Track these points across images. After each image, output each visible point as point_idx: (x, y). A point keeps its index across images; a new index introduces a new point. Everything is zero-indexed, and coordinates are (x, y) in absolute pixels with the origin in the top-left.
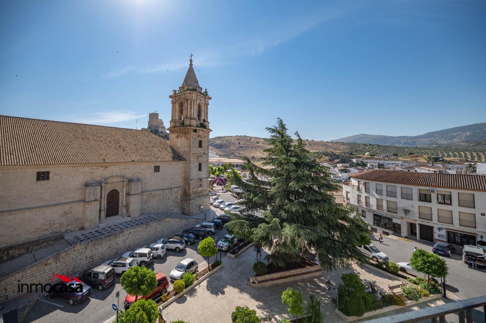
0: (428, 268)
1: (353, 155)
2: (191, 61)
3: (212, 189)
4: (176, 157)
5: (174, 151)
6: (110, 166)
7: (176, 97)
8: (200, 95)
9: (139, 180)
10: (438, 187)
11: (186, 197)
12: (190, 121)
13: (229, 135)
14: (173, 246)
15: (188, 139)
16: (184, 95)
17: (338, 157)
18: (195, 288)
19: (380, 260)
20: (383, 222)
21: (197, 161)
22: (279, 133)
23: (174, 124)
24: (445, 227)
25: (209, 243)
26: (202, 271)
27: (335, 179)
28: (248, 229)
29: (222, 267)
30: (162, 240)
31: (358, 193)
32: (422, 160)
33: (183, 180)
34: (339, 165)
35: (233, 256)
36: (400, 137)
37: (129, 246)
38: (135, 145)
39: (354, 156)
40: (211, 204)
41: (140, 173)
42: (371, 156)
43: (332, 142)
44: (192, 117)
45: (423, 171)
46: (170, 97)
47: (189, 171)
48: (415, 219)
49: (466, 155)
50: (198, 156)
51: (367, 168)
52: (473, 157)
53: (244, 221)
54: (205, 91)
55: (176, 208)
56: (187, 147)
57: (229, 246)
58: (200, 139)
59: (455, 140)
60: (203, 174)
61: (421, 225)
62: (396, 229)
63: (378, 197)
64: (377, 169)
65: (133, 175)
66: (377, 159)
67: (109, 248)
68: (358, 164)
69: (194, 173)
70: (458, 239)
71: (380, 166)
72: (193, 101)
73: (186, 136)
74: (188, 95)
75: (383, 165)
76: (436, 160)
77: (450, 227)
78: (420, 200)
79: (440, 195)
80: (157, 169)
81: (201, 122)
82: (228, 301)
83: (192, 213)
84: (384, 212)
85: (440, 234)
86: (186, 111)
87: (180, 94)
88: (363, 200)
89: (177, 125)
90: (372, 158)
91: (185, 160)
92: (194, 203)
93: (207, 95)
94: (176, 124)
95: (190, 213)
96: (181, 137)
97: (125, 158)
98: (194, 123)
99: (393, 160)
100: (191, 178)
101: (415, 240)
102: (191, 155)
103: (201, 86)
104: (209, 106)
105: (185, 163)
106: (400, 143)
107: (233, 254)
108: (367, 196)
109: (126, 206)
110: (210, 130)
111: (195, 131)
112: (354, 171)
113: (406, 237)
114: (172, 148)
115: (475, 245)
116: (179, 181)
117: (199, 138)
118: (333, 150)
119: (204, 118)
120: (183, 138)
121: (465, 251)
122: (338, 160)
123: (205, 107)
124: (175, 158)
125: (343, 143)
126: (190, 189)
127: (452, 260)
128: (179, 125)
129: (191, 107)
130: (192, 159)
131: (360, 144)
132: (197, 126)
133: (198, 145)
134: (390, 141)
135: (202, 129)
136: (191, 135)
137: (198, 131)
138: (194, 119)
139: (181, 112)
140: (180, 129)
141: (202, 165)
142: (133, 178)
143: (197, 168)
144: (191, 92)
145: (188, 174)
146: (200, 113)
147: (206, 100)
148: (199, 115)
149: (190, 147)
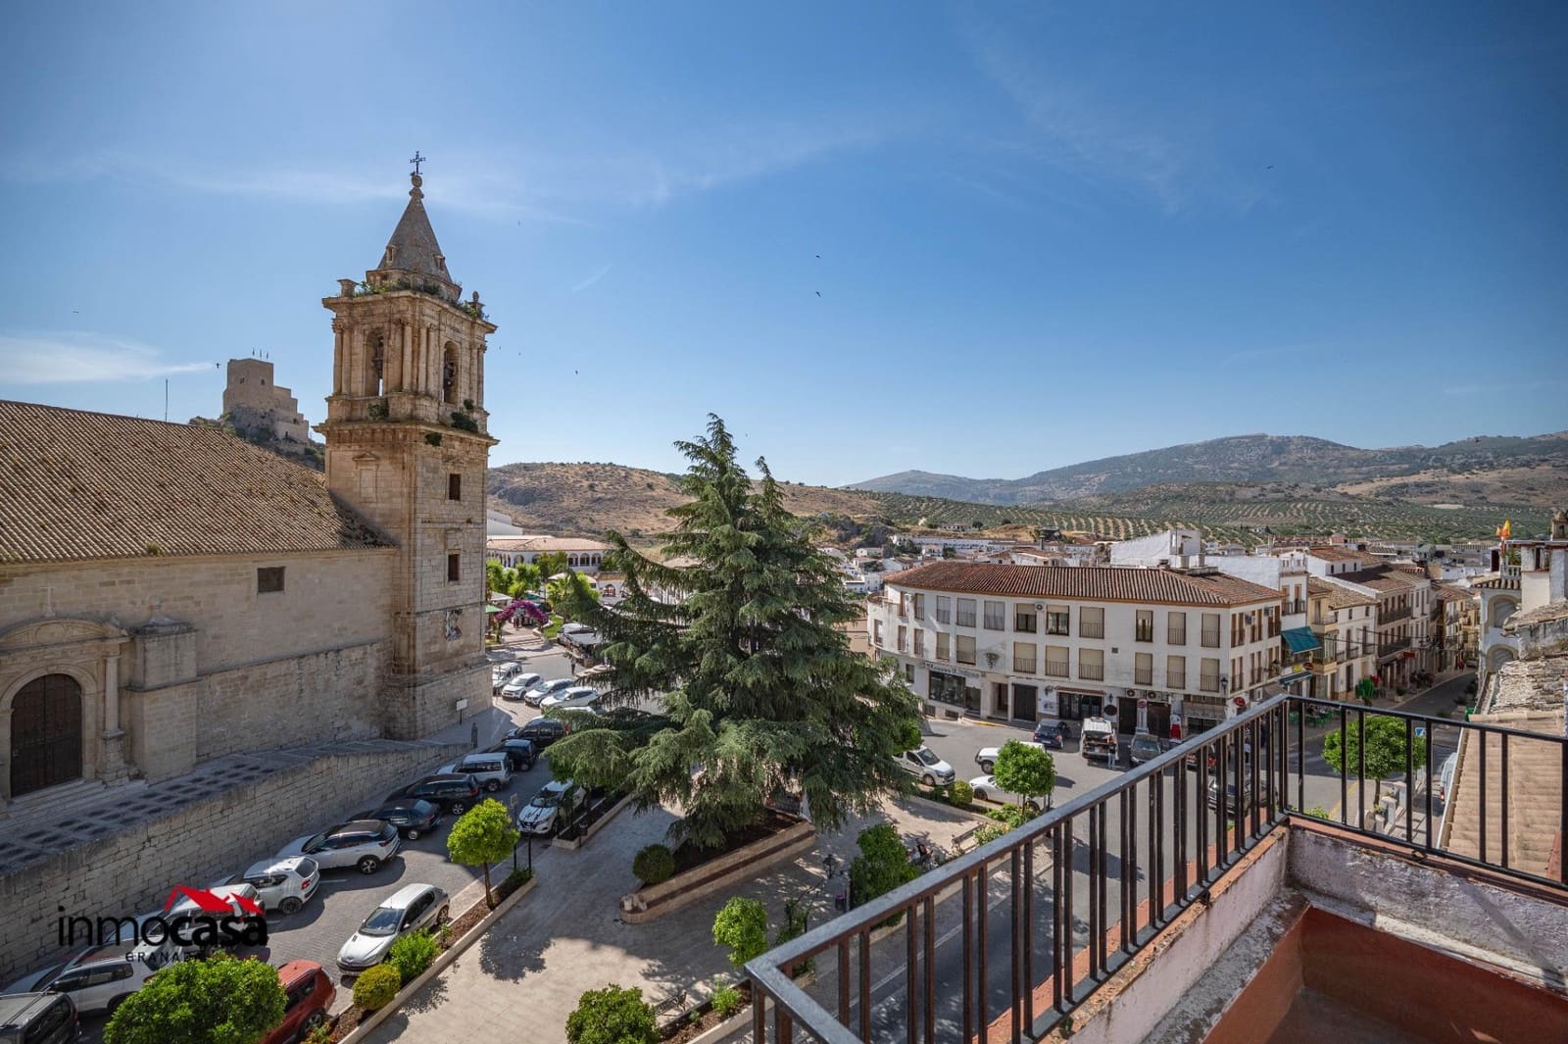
0: (1024, 779)
1: (892, 524)
2: (416, 179)
3: (498, 642)
4: (358, 532)
5: (345, 510)
7: (352, 306)
8: (452, 310)
9: (185, 627)
10: (1051, 596)
11: (399, 676)
13: (558, 461)
14: (350, 855)
15: (404, 468)
16: (386, 305)
17: (858, 530)
18: (440, 976)
19: (940, 782)
20: (948, 688)
21: (442, 547)
22: (713, 458)
23: (348, 409)
24: (1055, 684)
25: (489, 819)
26: (464, 916)
27: (851, 591)
28: (619, 754)
29: (535, 887)
30: (303, 841)
31: (899, 622)
32: (1026, 537)
33: (387, 617)
34: (862, 552)
35: (572, 845)
36: (988, 481)
37: (142, 892)
38: (162, 485)
39: (894, 528)
40: (496, 692)
41: (188, 598)
42: (931, 526)
43: (847, 490)
44: (422, 388)
45: (1025, 563)
46: (328, 303)
47: (412, 581)
48: (1008, 673)
49: (1096, 522)
50: (446, 531)
51: (920, 558)
52: (1107, 528)
53: (606, 730)
54: (471, 300)
55: (358, 719)
56: (402, 495)
57: (558, 818)
58: (451, 469)
59: (1082, 492)
60: (467, 589)
61: (1016, 687)
62: (970, 702)
63: (939, 628)
64: (940, 559)
65: (151, 608)
66: (943, 535)
67: (33, 921)
68: (902, 549)
69: (431, 589)
70: (1075, 709)
71: (948, 552)
72: (424, 332)
73: (398, 456)
74: (404, 305)
75: (952, 550)
76: (1049, 536)
77: (1065, 683)
78: (1018, 629)
79: (1052, 614)
80: (271, 580)
81: (458, 411)
82: (553, 986)
83: (424, 729)
84: (951, 666)
85: (1046, 703)
86: (397, 363)
87: (370, 298)
88: (909, 638)
89: (358, 414)
90: (931, 533)
91: (392, 543)
92: (431, 696)
93: (480, 315)
94: (352, 409)
95: (416, 732)
96: (378, 458)
97: (108, 537)
98: (429, 410)
99: (972, 537)
100: (418, 609)
101: (1004, 721)
102: (419, 525)
103: (455, 278)
105: (394, 555)
106: (988, 495)
107: (572, 840)
108: (919, 627)
109: (120, 738)
110: (491, 438)
111: (434, 440)
112: (894, 567)
113: (989, 718)
114: (335, 499)
115: (1099, 715)
116: (368, 619)
117: (449, 466)
118: (848, 513)
119: (467, 397)
120: (386, 465)
121: (1086, 732)
122: (859, 539)
123: (472, 358)
124: (350, 537)
125: (871, 492)
126: (414, 647)
127: (1064, 754)
128: (366, 413)
129: (415, 353)
130: (420, 540)
131: (908, 497)
132: (442, 424)
133: (443, 490)
134: (968, 492)
135: (462, 436)
136: (418, 452)
137: (444, 442)
138: (432, 397)
139: (377, 366)
140: (374, 431)
141: (461, 561)
142: (153, 620)
143: (440, 573)
144: (418, 296)
145: (405, 594)
146: (451, 375)
147: (478, 333)
148: (449, 384)
149: (415, 498)
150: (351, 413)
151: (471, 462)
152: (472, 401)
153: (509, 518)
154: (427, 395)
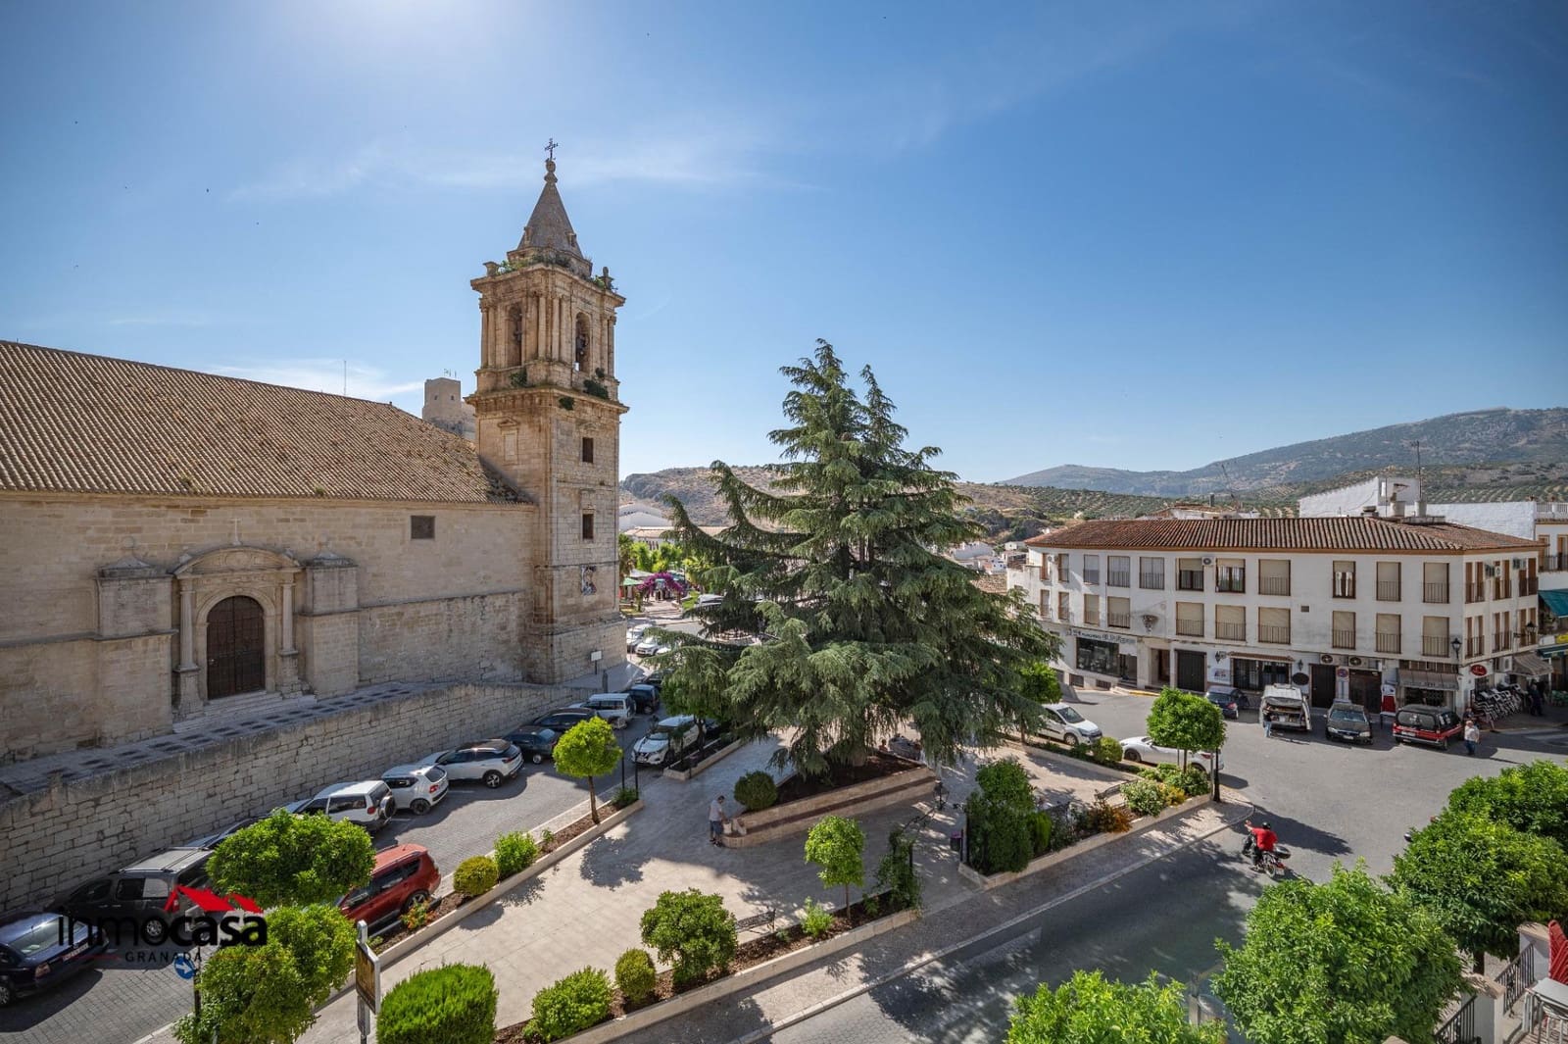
1: (1044, 518)
2: (550, 165)
3: (639, 611)
4: (501, 489)
5: (492, 473)
6: (217, 507)
7: (495, 285)
8: (582, 282)
9: (348, 563)
11: (538, 625)
12: (549, 371)
15: (540, 431)
16: (524, 279)
17: (1006, 523)
21: (577, 507)
23: (493, 380)
33: (527, 569)
34: (1010, 546)
39: (1046, 522)
40: (631, 649)
41: (351, 538)
44: (555, 355)
46: (476, 284)
47: (549, 536)
50: (581, 490)
54: (601, 274)
55: (503, 661)
56: (539, 455)
58: (584, 433)
60: (601, 549)
65: (320, 544)
69: (567, 545)
72: (556, 302)
73: (536, 420)
74: (538, 279)
80: (423, 528)
81: (589, 379)
83: (561, 676)
86: (532, 334)
87: (510, 276)
89: (501, 383)
91: (531, 501)
92: (567, 645)
93: (609, 287)
94: (497, 380)
95: (554, 678)
96: (519, 423)
97: (285, 480)
98: (562, 376)
100: (555, 563)
102: (554, 483)
103: (586, 254)
104: (616, 327)
105: (532, 511)
106: (1154, 488)
109: (294, 656)
110: (622, 405)
111: (567, 403)
114: (484, 463)
116: (511, 571)
117: (582, 430)
119: (599, 366)
120: (525, 427)
122: (1007, 533)
123: (602, 330)
124: (494, 494)
126: (552, 598)
128: (508, 382)
129: (549, 323)
130: (557, 499)
131: (1061, 491)
132: (575, 390)
133: (578, 453)
134: (1131, 485)
135: (594, 401)
136: (552, 415)
137: (577, 406)
138: (564, 364)
139: (517, 337)
140: (514, 398)
141: (595, 523)
142: (321, 555)
143: (576, 531)
144: (550, 268)
145: (543, 550)
146: (583, 346)
147: (607, 305)
148: (582, 354)
149: (551, 459)
150: (496, 383)
151: (603, 427)
152: (603, 370)
154: (561, 363)
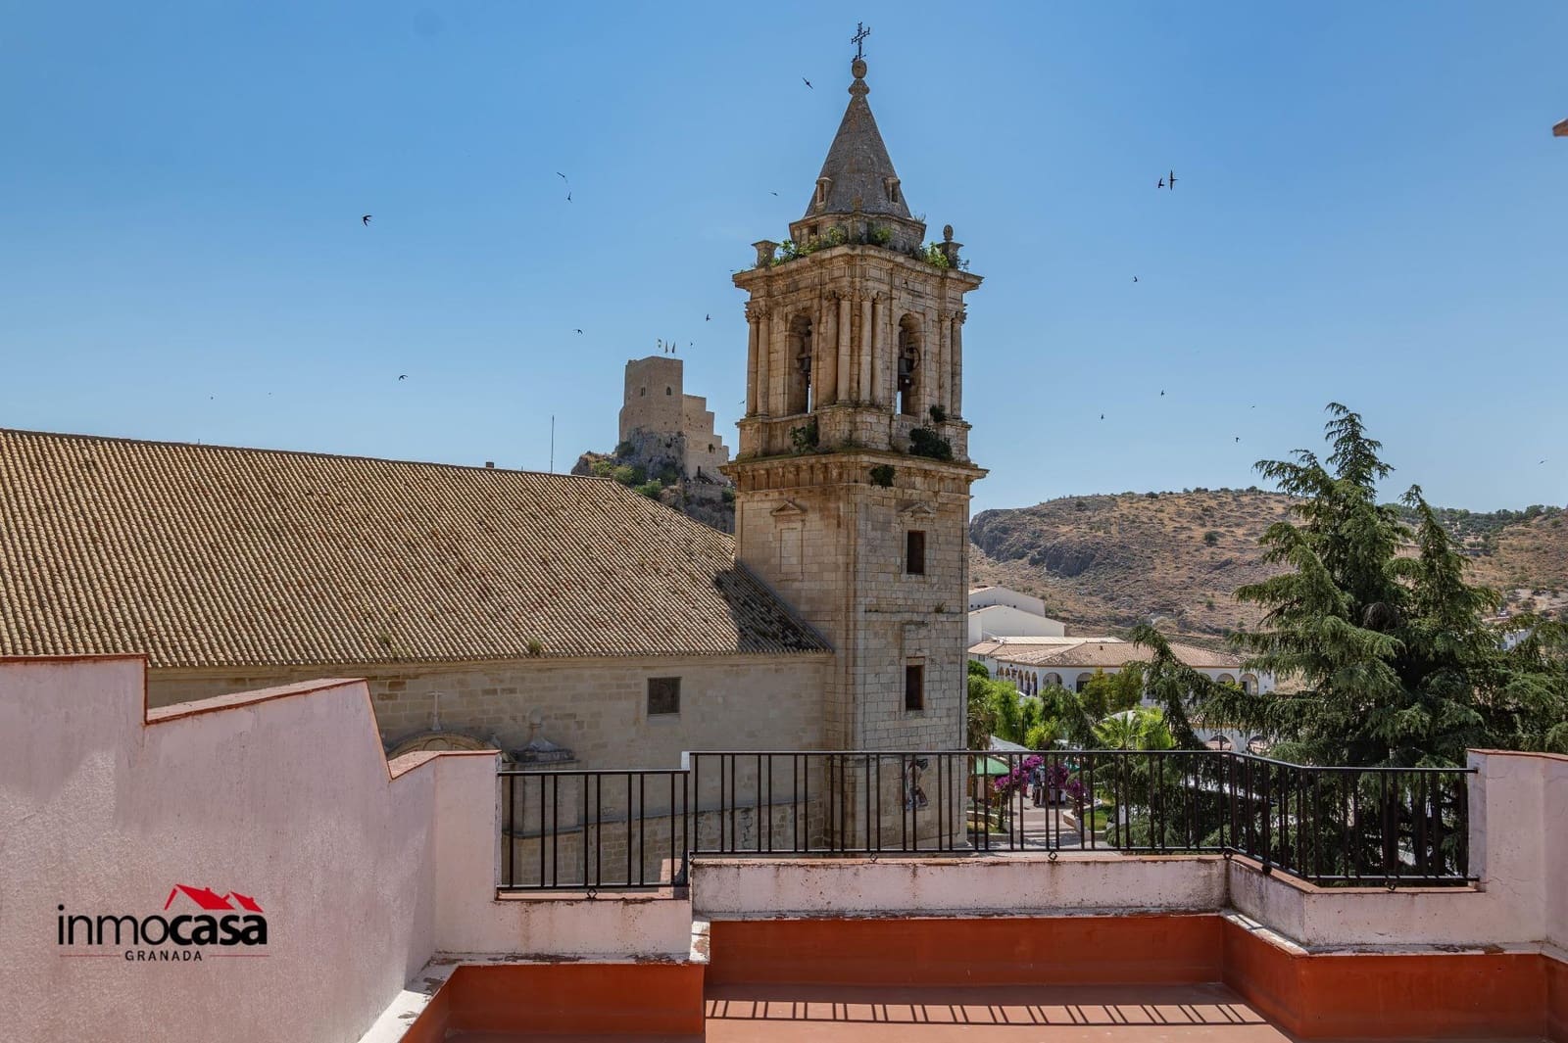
2: (859, 67)
4: (777, 627)
5: (760, 593)
6: (417, 677)
7: (769, 280)
8: (910, 263)
9: (564, 757)
12: (853, 423)
15: (839, 525)
16: (816, 272)
21: (896, 652)
23: (764, 436)
38: (544, 560)
41: (571, 716)
44: (865, 395)
46: (741, 281)
47: (850, 706)
50: (903, 625)
54: (942, 240)
56: (837, 567)
58: (910, 523)
60: (936, 727)
65: (532, 726)
69: (880, 721)
72: (867, 305)
73: (832, 505)
74: (839, 269)
80: (664, 696)
81: (920, 426)
86: (830, 360)
87: (793, 265)
89: (778, 443)
91: (823, 645)
93: (953, 263)
94: (771, 437)
96: (804, 510)
98: (874, 429)
100: (860, 753)
102: (860, 616)
103: (915, 212)
104: (965, 329)
105: (825, 663)
110: (975, 468)
111: (883, 477)
114: (747, 576)
117: (907, 516)
119: (936, 402)
120: (814, 518)
123: (942, 336)
124: (764, 635)
128: (788, 441)
129: (856, 341)
130: (865, 641)
132: (895, 450)
133: (898, 558)
135: (927, 467)
136: (859, 498)
137: (898, 478)
138: (879, 407)
139: (803, 365)
140: (798, 468)
141: (926, 676)
142: (533, 744)
143: (894, 696)
144: (858, 251)
145: (841, 727)
146: (910, 368)
147: (950, 293)
148: (907, 383)
149: (855, 572)
150: (768, 442)
151: (942, 509)
152: (942, 407)
153: (1040, 605)
154: (873, 405)
